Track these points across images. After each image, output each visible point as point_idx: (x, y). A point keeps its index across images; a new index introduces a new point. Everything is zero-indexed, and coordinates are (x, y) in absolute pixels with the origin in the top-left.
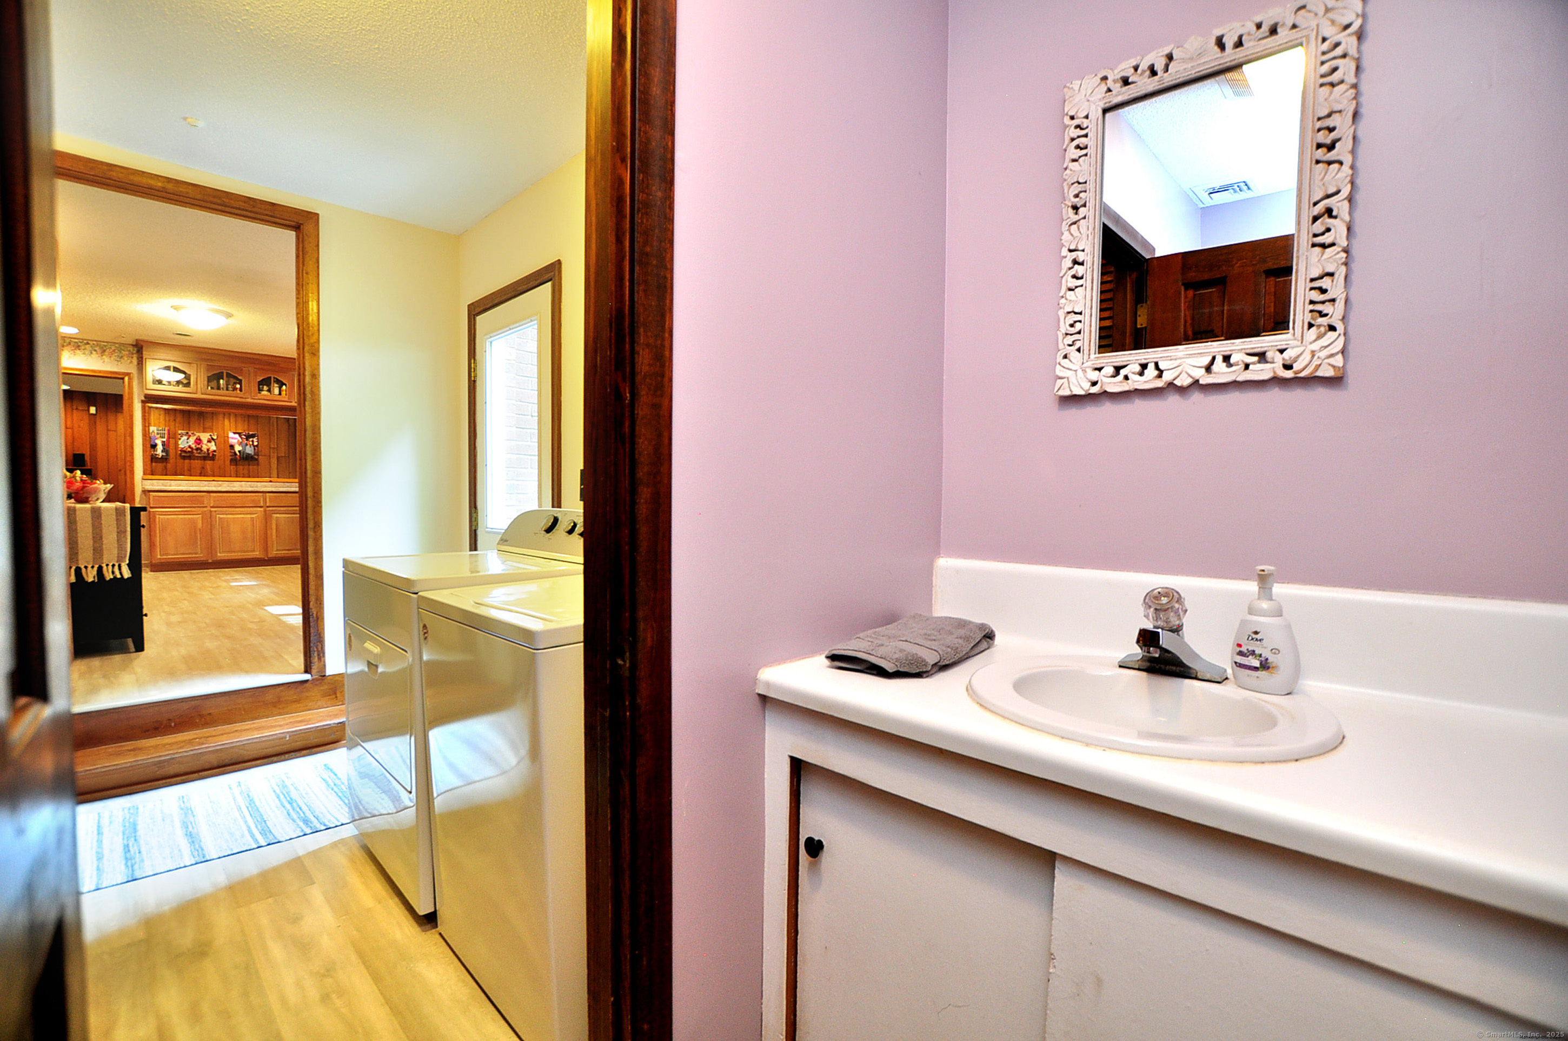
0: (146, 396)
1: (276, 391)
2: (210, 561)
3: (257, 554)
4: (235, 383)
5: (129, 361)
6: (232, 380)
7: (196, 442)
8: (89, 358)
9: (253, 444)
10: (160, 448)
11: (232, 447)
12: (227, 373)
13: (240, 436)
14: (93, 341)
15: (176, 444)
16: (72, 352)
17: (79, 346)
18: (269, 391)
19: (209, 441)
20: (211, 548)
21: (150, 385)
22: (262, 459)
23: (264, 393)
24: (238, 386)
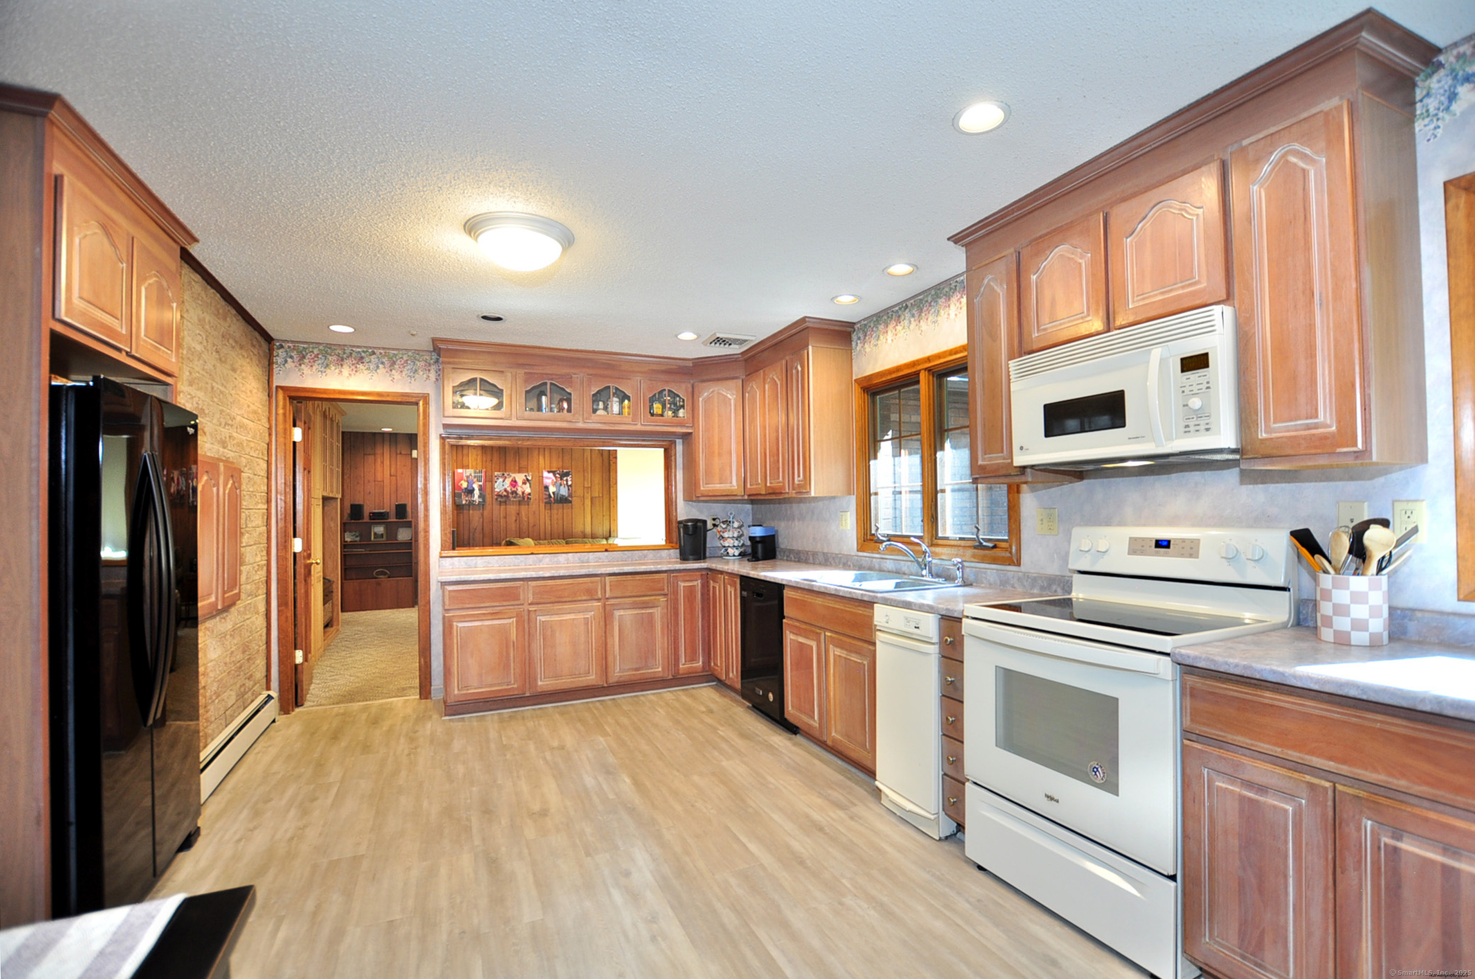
0: (446, 427)
1: (616, 408)
2: (527, 694)
4: (561, 400)
5: (425, 376)
6: (557, 397)
7: (511, 484)
8: (375, 375)
9: (567, 484)
10: (477, 493)
11: (547, 488)
12: (551, 384)
13: (554, 475)
14: (379, 348)
15: (493, 488)
16: (353, 367)
17: (362, 358)
18: (606, 408)
19: (524, 483)
20: (528, 674)
21: (450, 411)
22: (575, 500)
23: (601, 412)
24: (565, 405)
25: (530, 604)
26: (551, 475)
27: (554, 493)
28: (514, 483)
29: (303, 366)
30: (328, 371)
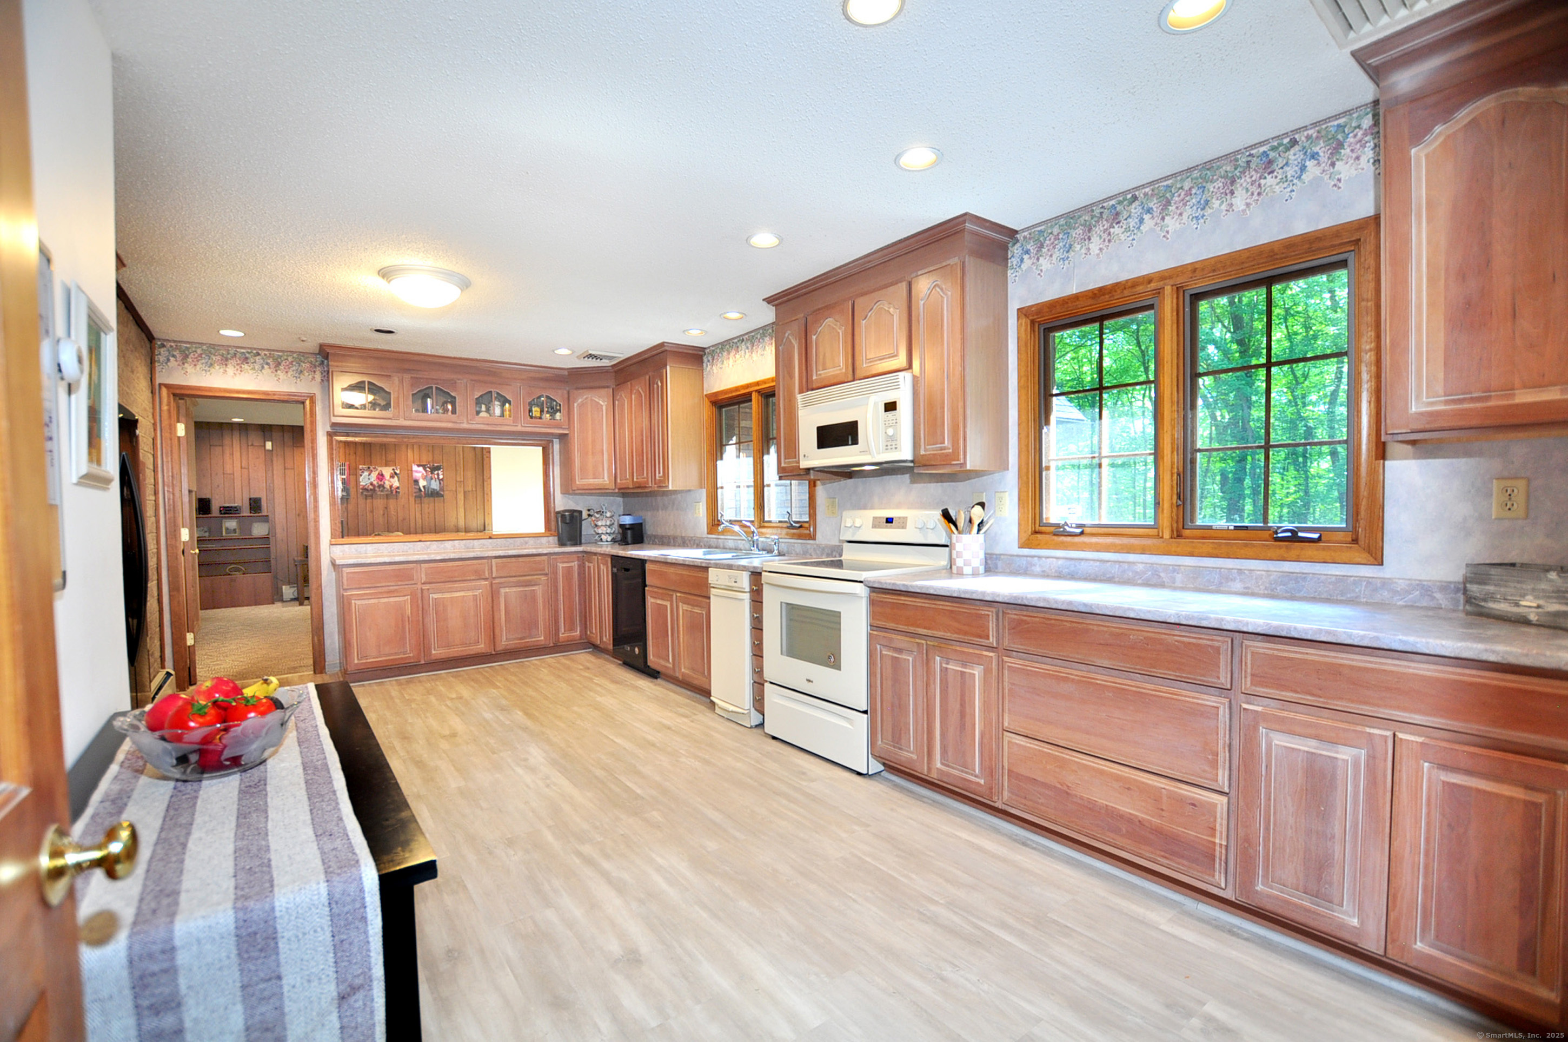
0: (334, 425)
1: (498, 411)
2: (423, 662)
3: (481, 647)
5: (310, 376)
6: (442, 399)
7: (378, 478)
8: (260, 375)
9: (438, 478)
11: (416, 482)
12: (436, 388)
13: (425, 469)
14: (264, 350)
15: (357, 482)
16: (238, 367)
17: (247, 358)
18: (488, 410)
19: (392, 477)
20: (423, 643)
21: (339, 410)
22: (447, 495)
23: (483, 414)
24: (450, 407)
25: (423, 584)
26: (421, 469)
27: (424, 487)
28: (381, 476)
30: (212, 370)
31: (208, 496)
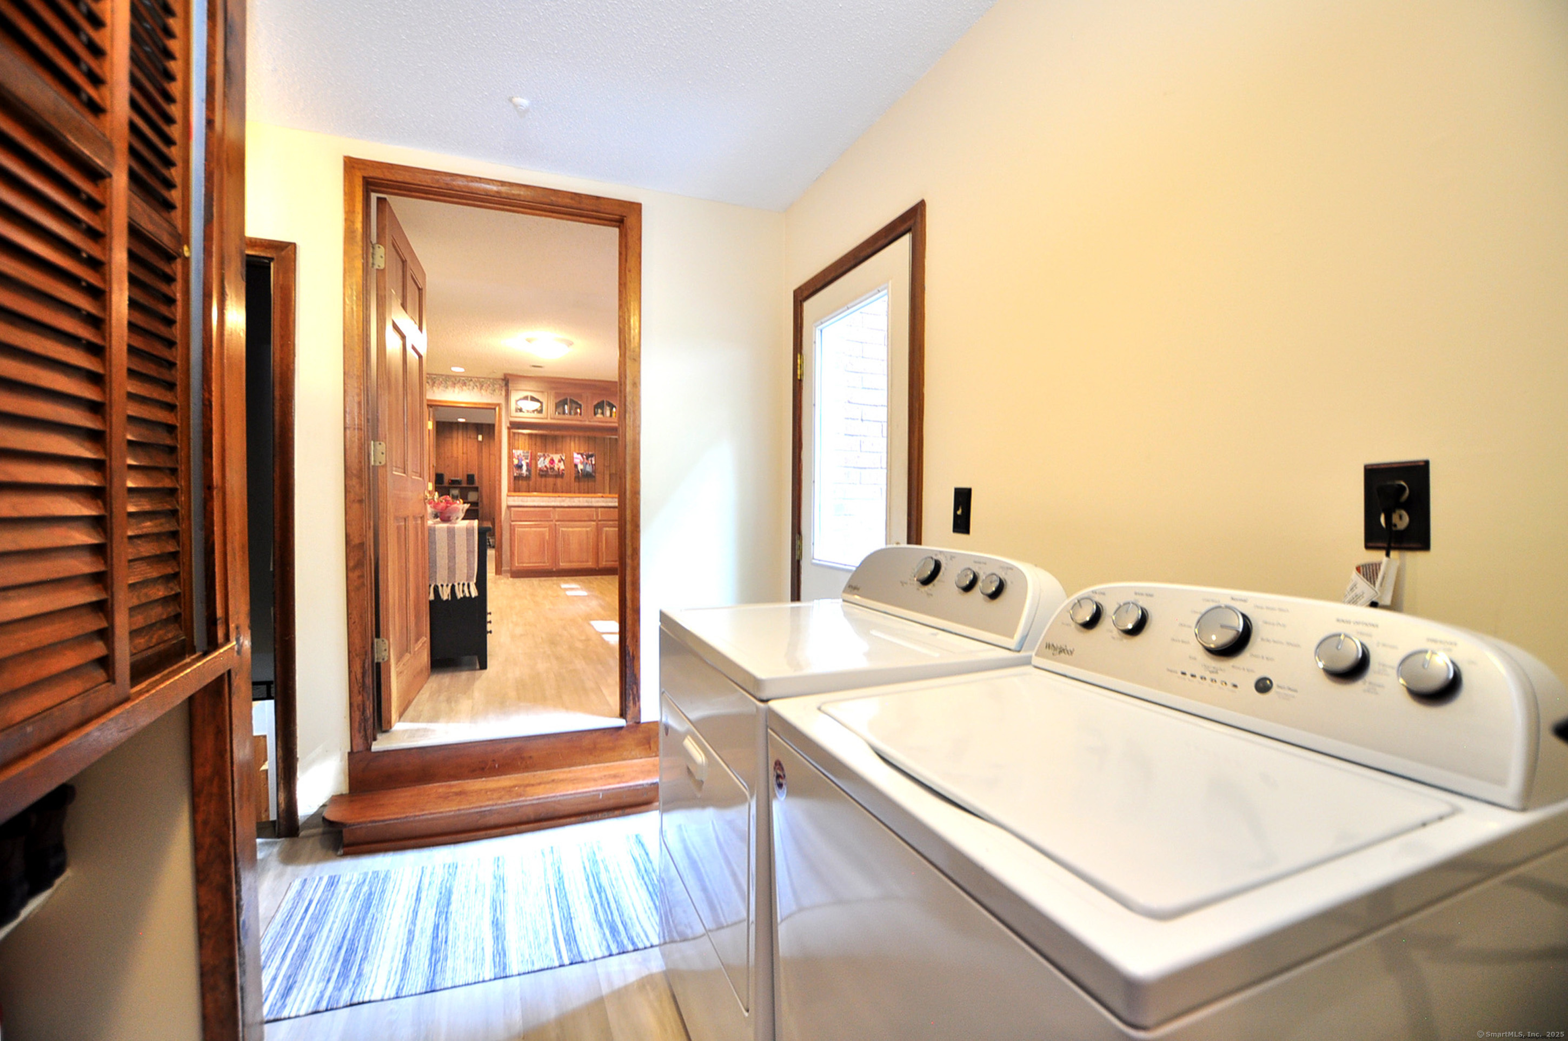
0: (511, 423)
1: (608, 413)
2: (554, 569)
3: (590, 564)
4: (576, 408)
5: (499, 393)
6: (574, 406)
7: (550, 462)
8: (472, 392)
9: (592, 463)
10: (525, 468)
11: (576, 466)
12: (570, 400)
13: (582, 456)
14: (475, 378)
15: (536, 465)
16: (460, 388)
17: (465, 383)
18: (603, 413)
19: (559, 461)
20: (555, 557)
21: (514, 413)
22: (598, 476)
23: (599, 416)
24: (579, 411)
25: (557, 521)
26: (579, 456)
27: (581, 470)
28: (552, 461)
29: (434, 388)
31: (443, 472)
